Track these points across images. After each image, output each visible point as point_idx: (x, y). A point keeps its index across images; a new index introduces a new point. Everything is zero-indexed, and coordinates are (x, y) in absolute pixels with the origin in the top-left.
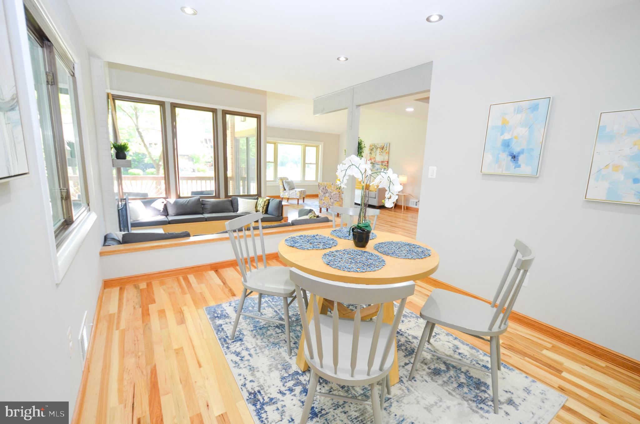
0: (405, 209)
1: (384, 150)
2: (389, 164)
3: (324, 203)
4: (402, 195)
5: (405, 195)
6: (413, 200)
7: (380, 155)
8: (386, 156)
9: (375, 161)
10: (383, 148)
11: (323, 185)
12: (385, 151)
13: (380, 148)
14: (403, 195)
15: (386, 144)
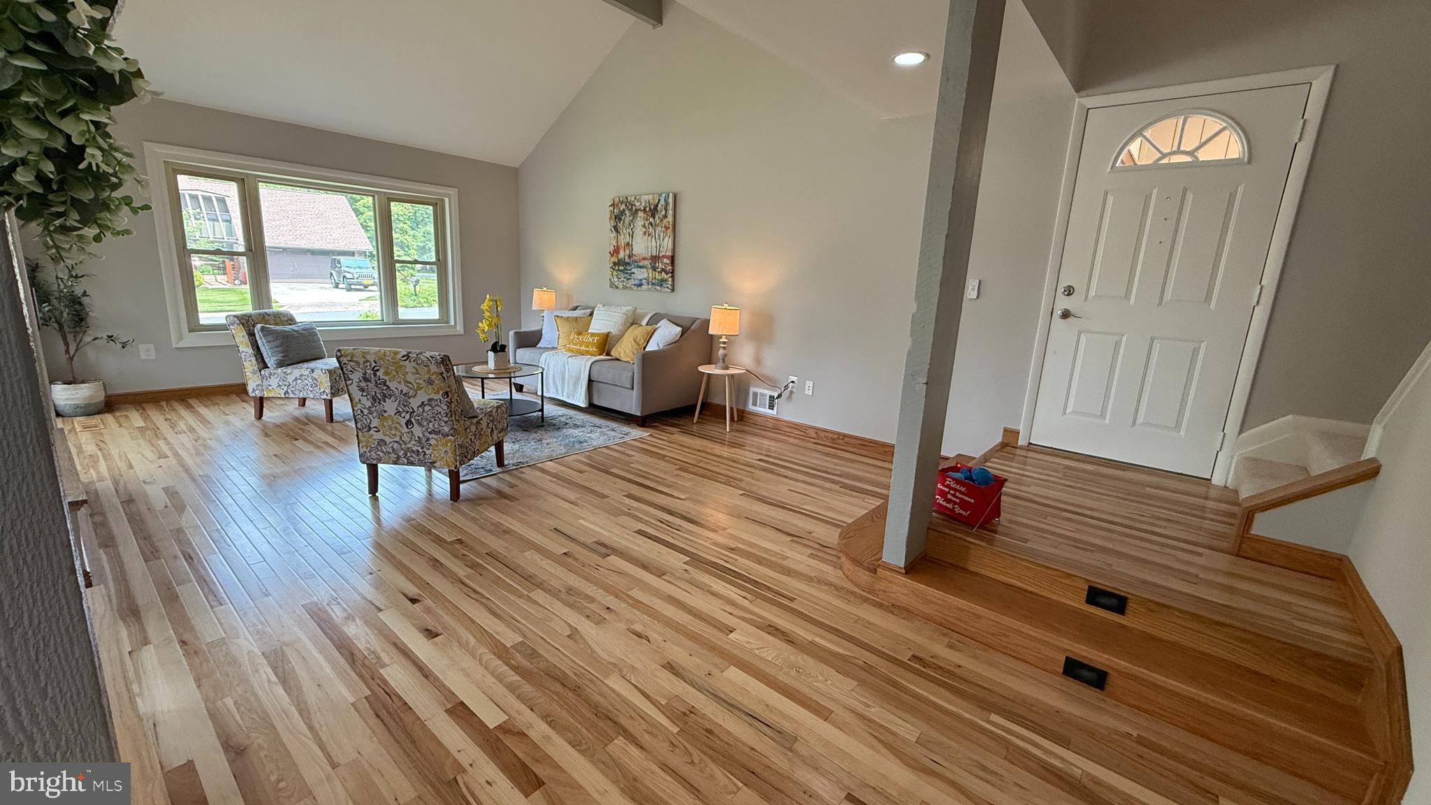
0: (736, 419)
1: (657, 217)
2: (676, 262)
3: (382, 442)
4: (723, 376)
5: (732, 376)
6: (759, 391)
7: (645, 233)
8: (667, 238)
9: (630, 257)
10: (653, 211)
11: (361, 361)
12: (662, 221)
13: (644, 210)
14: (728, 375)
15: (664, 195)
